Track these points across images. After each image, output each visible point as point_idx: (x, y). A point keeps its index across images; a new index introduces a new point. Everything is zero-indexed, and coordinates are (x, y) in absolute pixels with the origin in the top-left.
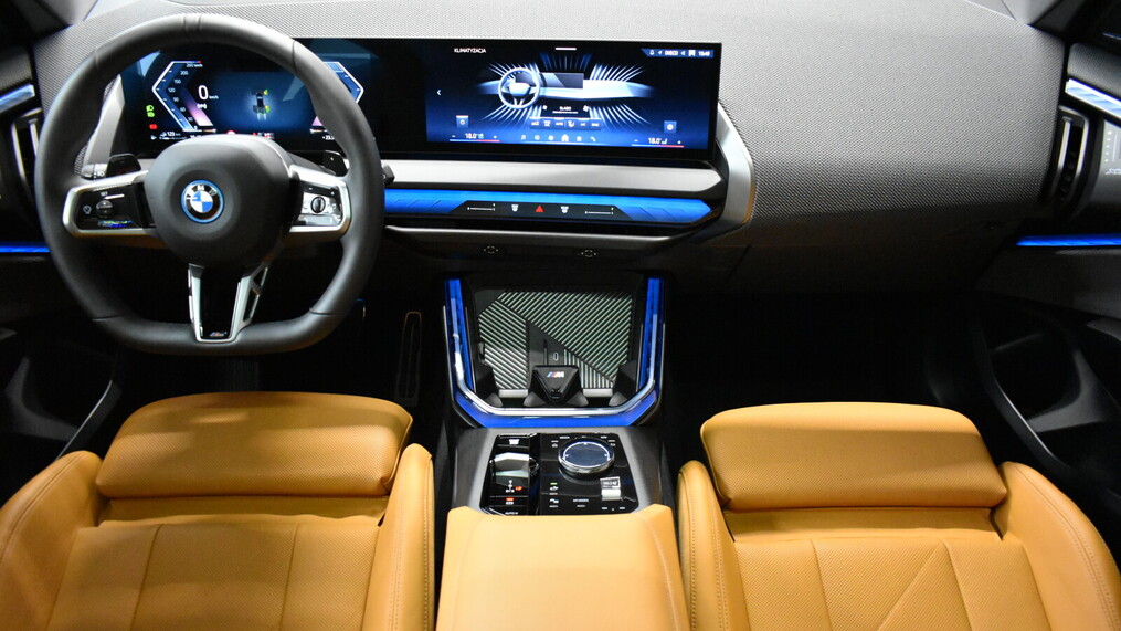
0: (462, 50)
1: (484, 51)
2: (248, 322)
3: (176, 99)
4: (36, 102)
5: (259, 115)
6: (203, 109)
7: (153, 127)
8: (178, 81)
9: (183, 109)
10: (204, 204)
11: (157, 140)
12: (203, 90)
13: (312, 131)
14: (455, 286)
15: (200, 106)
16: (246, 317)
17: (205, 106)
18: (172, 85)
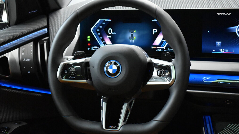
0: (220, 14)
1: (231, 14)
2: (125, 122)
3: (99, 34)
4: (48, 34)
5: (131, 41)
6: (109, 38)
7: (89, 44)
8: (101, 27)
9: (101, 38)
10: (114, 70)
11: (90, 50)
12: (110, 30)
13: (152, 47)
14: (208, 118)
15: (108, 37)
16: (124, 120)
17: (110, 37)
18: (99, 28)
